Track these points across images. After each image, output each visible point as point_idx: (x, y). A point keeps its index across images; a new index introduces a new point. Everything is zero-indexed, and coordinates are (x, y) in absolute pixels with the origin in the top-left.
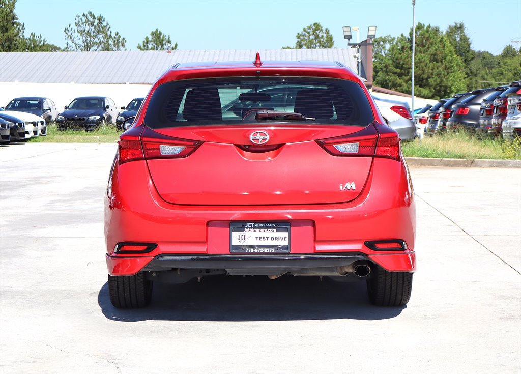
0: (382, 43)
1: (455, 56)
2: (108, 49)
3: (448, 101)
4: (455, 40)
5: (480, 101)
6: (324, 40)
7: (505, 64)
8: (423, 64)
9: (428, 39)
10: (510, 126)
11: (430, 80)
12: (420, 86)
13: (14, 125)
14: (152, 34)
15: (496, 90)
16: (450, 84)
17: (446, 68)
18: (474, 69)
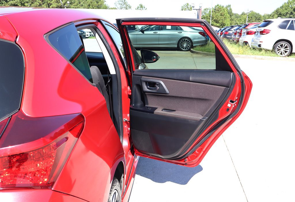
0: (207, 10)
1: (227, 14)
2: (127, 9)
3: (222, 29)
4: (228, 9)
5: (233, 29)
6: (189, 8)
7: (242, 17)
8: (218, 16)
9: (220, 9)
10: (242, 40)
11: (219, 21)
12: (217, 23)
13: (81, 33)
14: (140, 5)
15: (239, 26)
16: (225, 23)
17: (225, 18)
18: (233, 18)
